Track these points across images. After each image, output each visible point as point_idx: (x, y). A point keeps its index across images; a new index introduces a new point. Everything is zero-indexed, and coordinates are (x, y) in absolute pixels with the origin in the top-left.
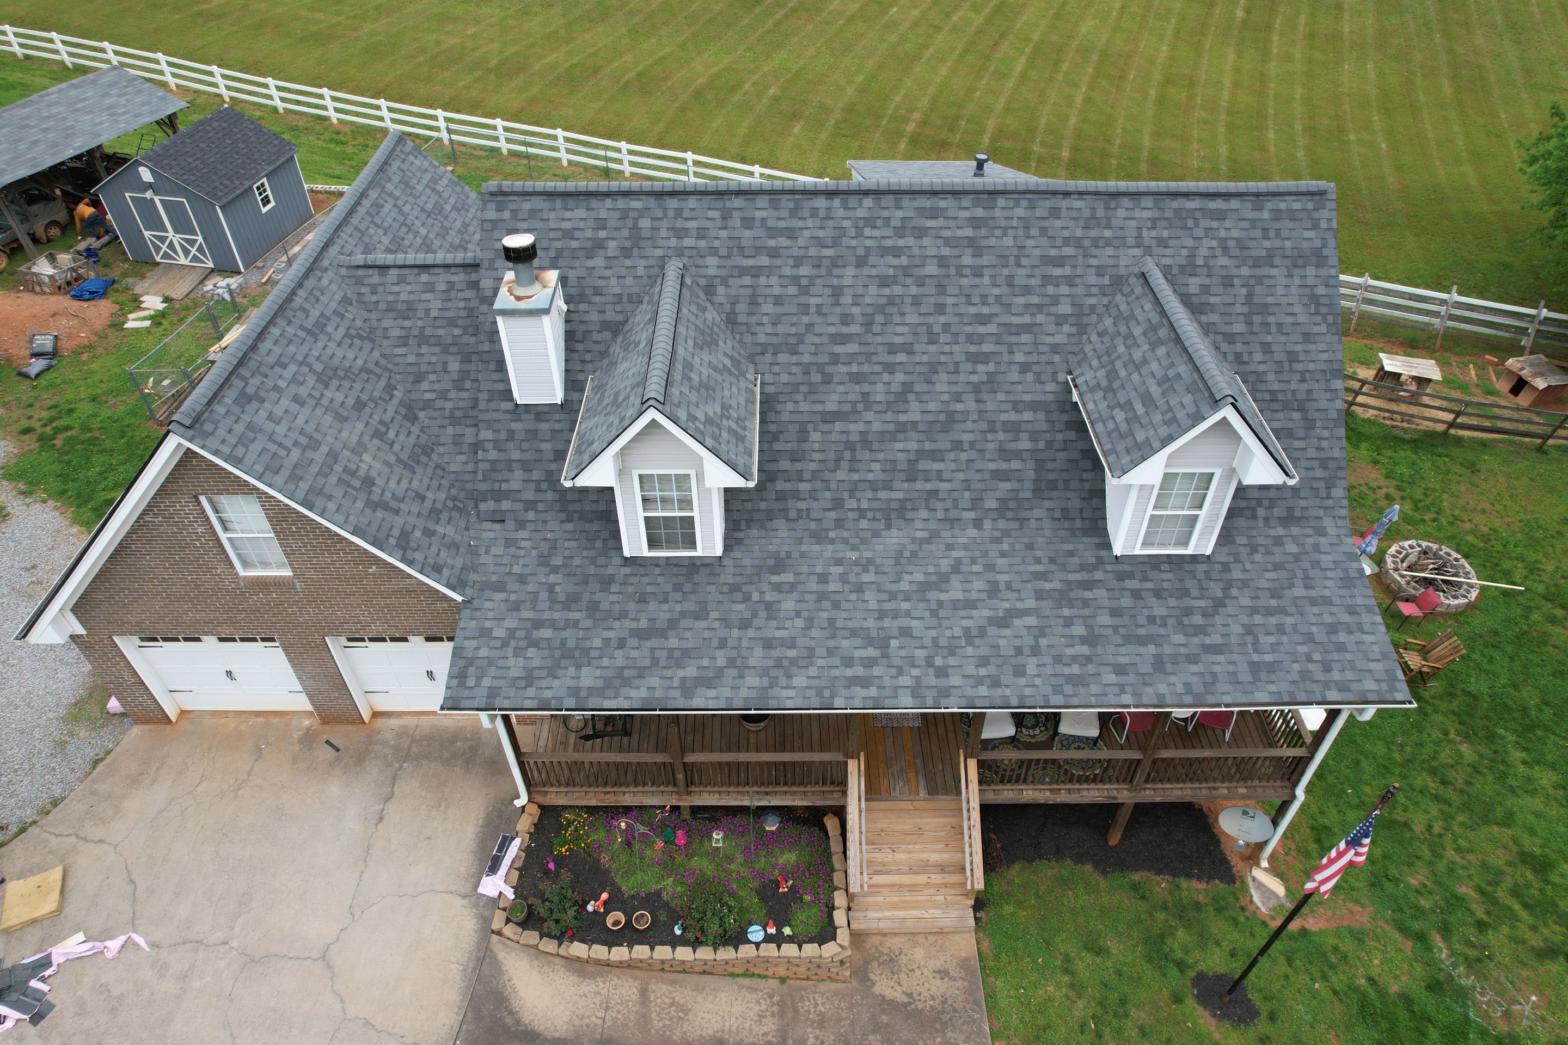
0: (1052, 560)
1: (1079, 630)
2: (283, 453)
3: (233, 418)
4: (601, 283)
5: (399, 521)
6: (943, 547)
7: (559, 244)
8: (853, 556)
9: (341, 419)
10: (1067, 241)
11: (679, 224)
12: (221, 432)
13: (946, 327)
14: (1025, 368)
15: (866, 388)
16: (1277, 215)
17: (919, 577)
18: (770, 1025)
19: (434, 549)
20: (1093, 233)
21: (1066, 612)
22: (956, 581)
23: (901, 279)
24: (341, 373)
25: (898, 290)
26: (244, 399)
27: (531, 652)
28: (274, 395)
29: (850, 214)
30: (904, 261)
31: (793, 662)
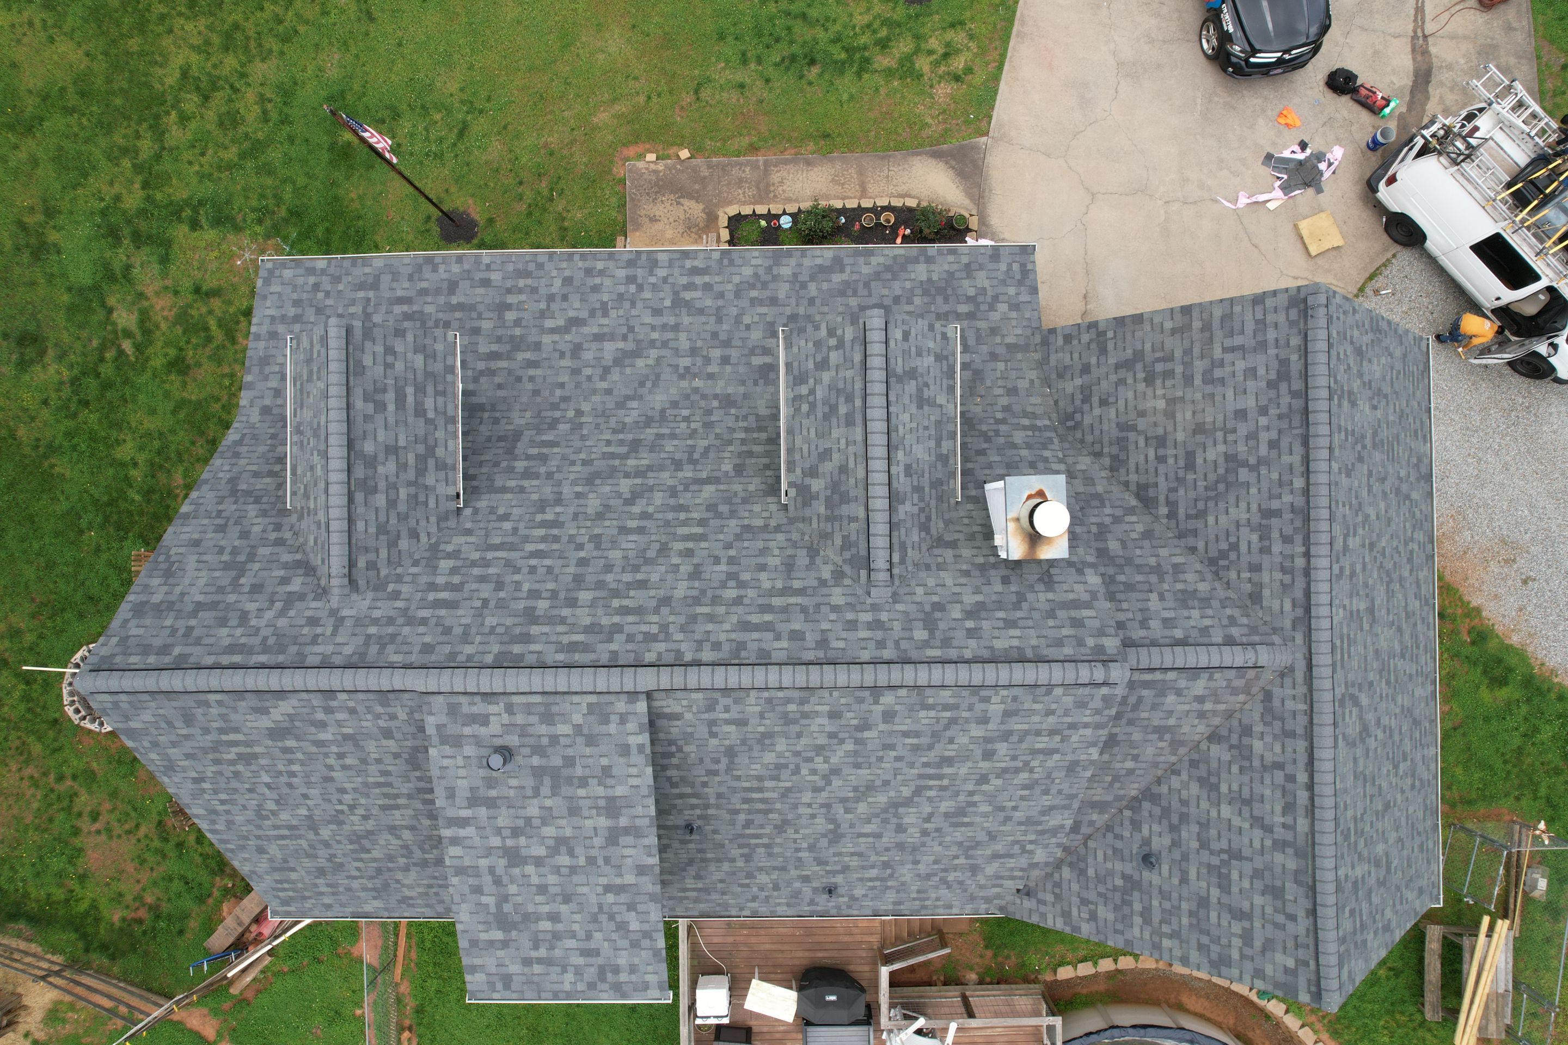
0: (519, 379)
1: (510, 316)
2: (1228, 343)
3: (1282, 342)
4: (963, 580)
5: (1112, 361)
6: (615, 392)
7: (1019, 614)
8: (697, 383)
9: (1199, 429)
10: (424, 621)
11: (879, 635)
12: (1281, 318)
13: (580, 547)
14: (505, 517)
15: (672, 501)
16: (165, 650)
17: (640, 363)
18: (775, 177)
19: (1076, 356)
20: (390, 630)
21: (517, 332)
22: (608, 358)
23: (621, 586)
24: (1221, 487)
25: (627, 577)
26: (1283, 374)
27: (971, 292)
28: (1263, 401)
29: (674, 646)
30: (616, 603)
31: (753, 287)
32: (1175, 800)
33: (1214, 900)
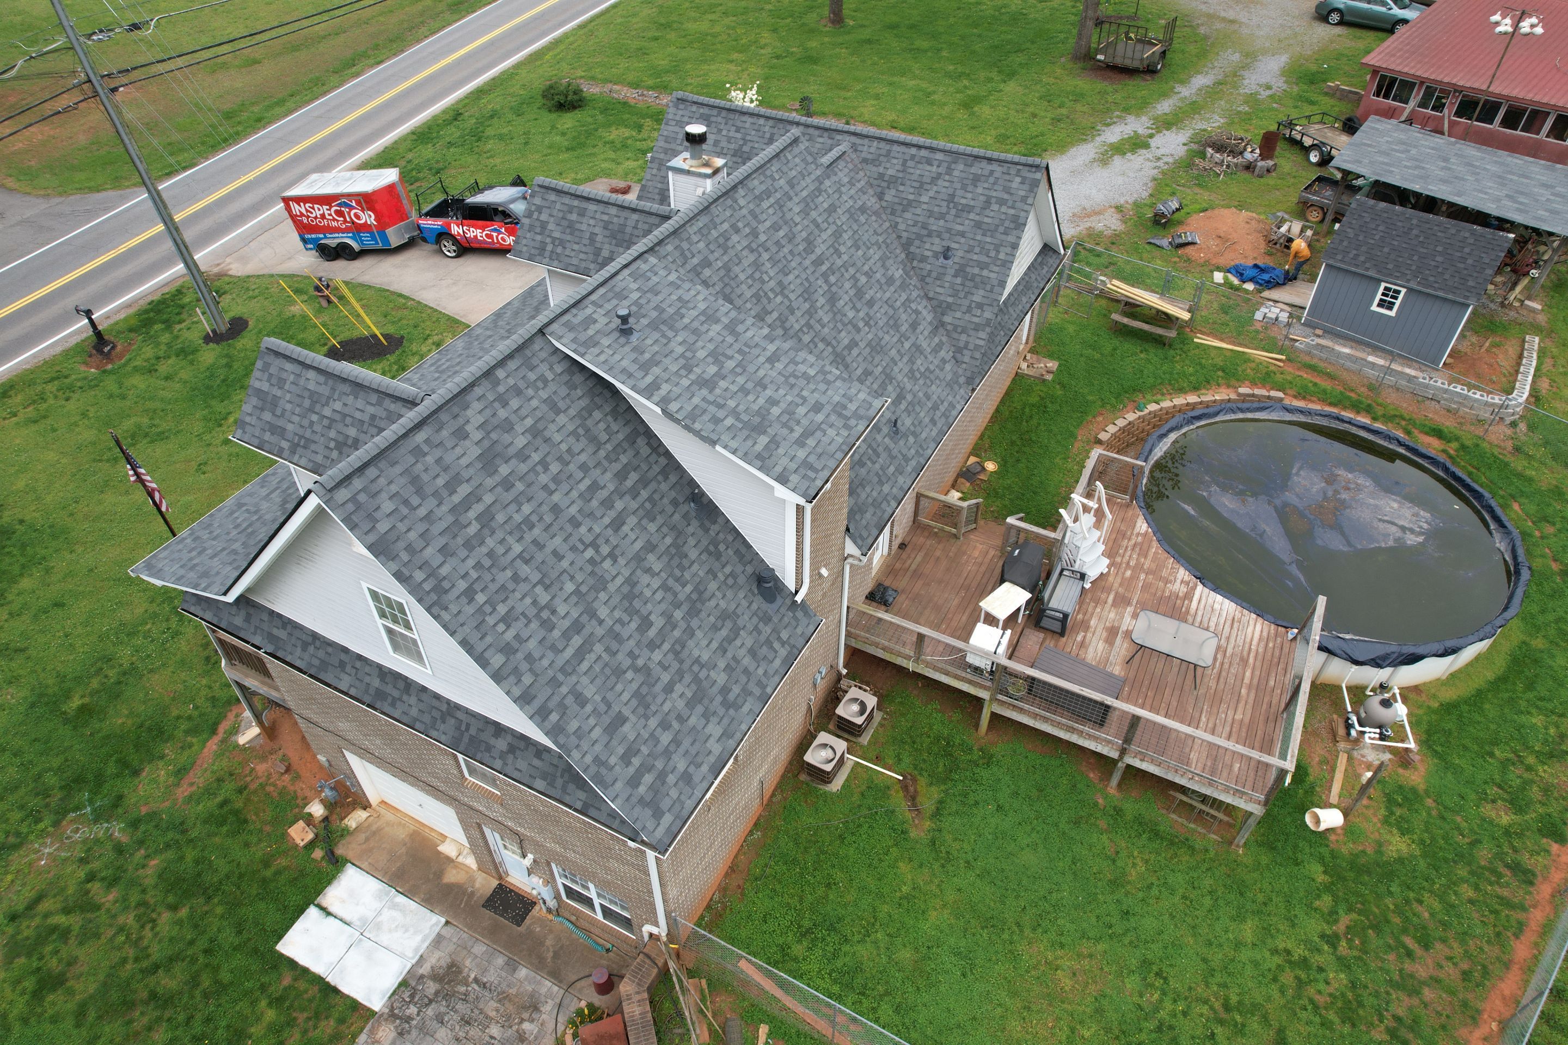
32: (915, 230)
33: (977, 218)
